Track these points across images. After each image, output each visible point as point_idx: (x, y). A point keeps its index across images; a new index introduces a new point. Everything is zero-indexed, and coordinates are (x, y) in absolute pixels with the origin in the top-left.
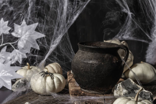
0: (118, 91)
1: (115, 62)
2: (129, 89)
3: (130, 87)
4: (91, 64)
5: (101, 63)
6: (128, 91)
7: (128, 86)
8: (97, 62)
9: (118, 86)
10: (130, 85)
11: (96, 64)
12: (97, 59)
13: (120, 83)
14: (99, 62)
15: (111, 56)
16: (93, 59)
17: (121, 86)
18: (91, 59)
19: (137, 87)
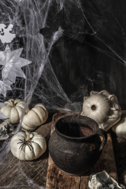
0: (92, 183)
1: (91, 150)
2: (104, 182)
3: (105, 180)
4: (67, 154)
5: (76, 154)
6: (102, 184)
7: (102, 179)
8: (72, 153)
9: (92, 179)
10: (104, 178)
11: (71, 154)
12: (72, 149)
13: (95, 175)
14: (74, 152)
15: (87, 145)
16: (68, 149)
17: (95, 178)
18: (66, 149)
19: (112, 181)
